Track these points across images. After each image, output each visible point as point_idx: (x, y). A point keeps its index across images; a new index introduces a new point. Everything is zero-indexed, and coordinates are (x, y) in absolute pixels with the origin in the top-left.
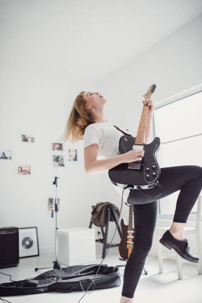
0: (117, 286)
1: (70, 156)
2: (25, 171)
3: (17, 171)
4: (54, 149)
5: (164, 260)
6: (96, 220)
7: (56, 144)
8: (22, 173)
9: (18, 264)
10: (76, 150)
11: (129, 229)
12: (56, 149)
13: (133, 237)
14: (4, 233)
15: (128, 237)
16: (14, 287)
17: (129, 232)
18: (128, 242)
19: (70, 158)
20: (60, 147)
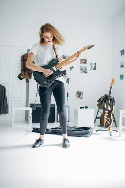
0: (87, 137)
1: (91, 67)
5: (122, 129)
6: (99, 105)
7: (83, 60)
9: (54, 122)
10: (95, 64)
11: (106, 109)
12: (82, 63)
13: (107, 114)
15: (105, 114)
17: (106, 111)
18: (105, 117)
19: (91, 69)
20: (85, 62)
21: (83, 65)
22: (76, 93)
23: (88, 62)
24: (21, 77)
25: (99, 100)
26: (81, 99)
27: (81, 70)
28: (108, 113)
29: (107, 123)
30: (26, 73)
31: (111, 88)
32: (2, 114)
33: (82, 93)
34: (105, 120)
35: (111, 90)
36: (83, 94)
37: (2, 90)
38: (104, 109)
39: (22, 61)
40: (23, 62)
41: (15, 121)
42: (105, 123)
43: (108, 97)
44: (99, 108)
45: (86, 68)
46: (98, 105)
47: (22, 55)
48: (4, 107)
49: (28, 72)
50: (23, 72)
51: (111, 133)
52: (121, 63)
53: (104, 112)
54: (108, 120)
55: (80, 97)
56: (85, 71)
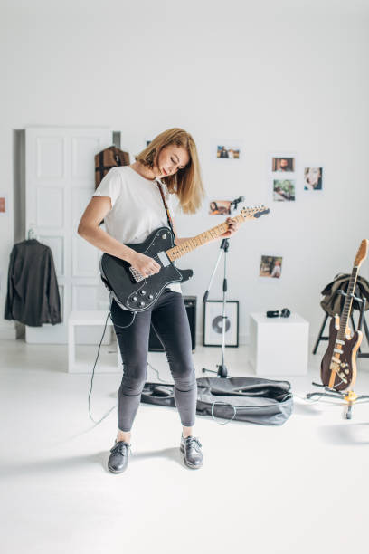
0: (274, 424)
1: (308, 181)
2: (222, 208)
3: (209, 209)
4: (275, 169)
6: (327, 304)
7: (281, 159)
8: (216, 212)
10: (321, 169)
12: (279, 169)
13: (341, 352)
15: (335, 350)
17: (337, 341)
18: (333, 358)
19: (308, 186)
20: (289, 165)
21: (282, 176)
22: (259, 261)
23: (296, 165)
25: (328, 290)
26: (275, 279)
27: (276, 190)
29: (338, 380)
31: (355, 270)
32: (44, 325)
33: (277, 262)
34: (334, 367)
36: (280, 265)
37: (44, 259)
38: (334, 335)
39: (97, 170)
40: (99, 173)
41: (76, 345)
42: (333, 377)
45: (292, 183)
46: (324, 304)
47: (99, 152)
48: (49, 307)
51: (350, 407)
53: (332, 344)
54: (342, 370)
55: (273, 274)
56: (287, 194)
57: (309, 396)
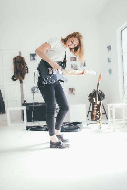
1: (81, 64)
4: (71, 61)
7: (72, 58)
11: (95, 104)
13: (96, 109)
14: (41, 105)
15: (95, 108)
16: (35, 128)
17: (95, 106)
18: (94, 111)
19: (81, 65)
20: (75, 59)
21: (73, 63)
22: (68, 90)
24: (15, 78)
25: (90, 95)
26: (74, 95)
27: (72, 67)
28: (97, 107)
29: (96, 117)
30: (19, 74)
31: (98, 83)
33: (73, 90)
34: (95, 114)
35: (98, 84)
36: (75, 90)
38: (94, 104)
39: (14, 63)
42: (95, 116)
43: (96, 92)
44: (91, 103)
45: (76, 65)
46: (90, 100)
47: (14, 57)
49: (21, 74)
50: (16, 74)
51: (101, 126)
52: (108, 59)
53: (93, 107)
54: (97, 114)
55: (73, 93)
56: (75, 68)
57: (88, 125)
